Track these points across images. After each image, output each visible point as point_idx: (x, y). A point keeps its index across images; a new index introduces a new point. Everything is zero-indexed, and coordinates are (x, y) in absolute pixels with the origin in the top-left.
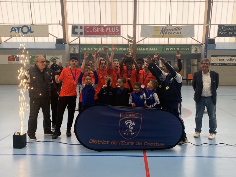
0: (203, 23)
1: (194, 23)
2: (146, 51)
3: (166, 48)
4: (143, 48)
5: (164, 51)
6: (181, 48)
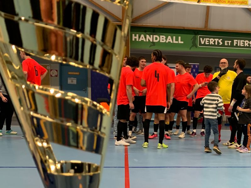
2: (153, 42)
3: (201, 39)
4: (148, 36)
5: (196, 46)
6: (235, 41)
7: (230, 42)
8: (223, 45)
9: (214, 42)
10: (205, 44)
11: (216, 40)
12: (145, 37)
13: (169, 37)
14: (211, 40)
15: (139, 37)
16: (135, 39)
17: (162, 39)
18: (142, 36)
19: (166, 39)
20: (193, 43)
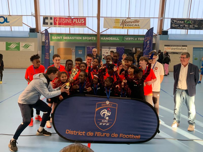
0: (158, 17)
1: (150, 17)
2: (108, 40)
3: (126, 38)
4: (106, 38)
5: (124, 41)
6: (139, 38)
7: (137, 39)
8: (134, 40)
9: (131, 39)
10: (127, 40)
11: (131, 38)
12: (105, 38)
13: (114, 38)
14: (129, 38)
15: (103, 38)
16: (102, 39)
17: (111, 39)
18: (104, 38)
19: (113, 39)
20: (123, 39)
